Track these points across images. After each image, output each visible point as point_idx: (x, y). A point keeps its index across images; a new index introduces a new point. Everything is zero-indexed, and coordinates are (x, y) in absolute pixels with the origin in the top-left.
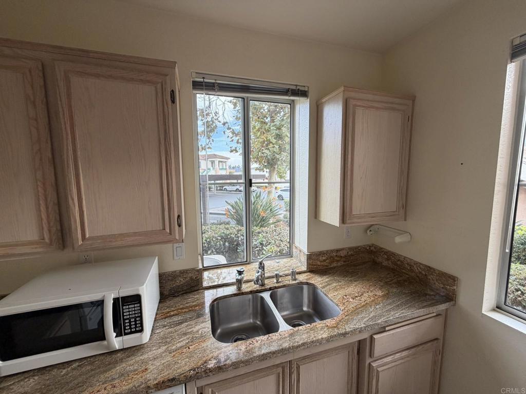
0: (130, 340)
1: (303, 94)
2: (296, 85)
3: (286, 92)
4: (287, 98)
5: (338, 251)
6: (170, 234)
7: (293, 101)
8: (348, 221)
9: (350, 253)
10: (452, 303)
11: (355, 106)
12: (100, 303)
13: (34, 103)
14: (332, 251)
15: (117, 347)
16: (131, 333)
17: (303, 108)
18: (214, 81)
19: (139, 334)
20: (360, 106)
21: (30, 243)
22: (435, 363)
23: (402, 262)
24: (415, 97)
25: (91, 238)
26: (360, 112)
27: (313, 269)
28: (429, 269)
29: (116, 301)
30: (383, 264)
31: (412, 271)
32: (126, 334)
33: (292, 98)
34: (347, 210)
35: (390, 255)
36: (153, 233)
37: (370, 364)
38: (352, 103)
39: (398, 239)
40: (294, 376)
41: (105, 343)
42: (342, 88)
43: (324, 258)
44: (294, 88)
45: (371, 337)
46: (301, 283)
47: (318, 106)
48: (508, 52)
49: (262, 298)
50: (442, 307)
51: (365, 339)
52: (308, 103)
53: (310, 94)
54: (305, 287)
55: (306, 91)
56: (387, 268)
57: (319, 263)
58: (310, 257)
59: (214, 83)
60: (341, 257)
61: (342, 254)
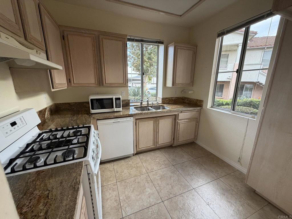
0: (118, 109)
1: (162, 43)
2: (160, 40)
3: (156, 42)
4: (157, 44)
5: (172, 98)
6: (125, 84)
7: (159, 45)
8: (174, 85)
9: (176, 99)
10: (201, 108)
11: (178, 48)
12: (112, 99)
13: (94, 46)
14: (170, 98)
15: (115, 111)
16: (118, 108)
17: (162, 48)
18: (133, 38)
19: (120, 108)
20: (179, 48)
21: (93, 84)
22: (196, 125)
23: (191, 100)
24: (197, 46)
25: (107, 83)
26: (179, 50)
27: (163, 103)
28: (197, 100)
29: (115, 98)
30: (186, 102)
31: (193, 102)
32: (117, 108)
33: (158, 44)
34: (174, 81)
35: (188, 99)
36: (122, 84)
37: (178, 122)
38: (177, 47)
39: (190, 92)
40: (158, 122)
41: (113, 109)
42: (174, 43)
43: (167, 100)
44: (159, 41)
45: (178, 114)
46: (160, 106)
47: (167, 48)
48: (217, 35)
49: (148, 108)
50: (198, 108)
51: (177, 115)
52: (164, 47)
53: (164, 43)
54: (161, 107)
55: (163, 42)
56: (187, 103)
57: (166, 101)
58: (163, 99)
59: (134, 39)
60: (173, 100)
61: (173, 99)
